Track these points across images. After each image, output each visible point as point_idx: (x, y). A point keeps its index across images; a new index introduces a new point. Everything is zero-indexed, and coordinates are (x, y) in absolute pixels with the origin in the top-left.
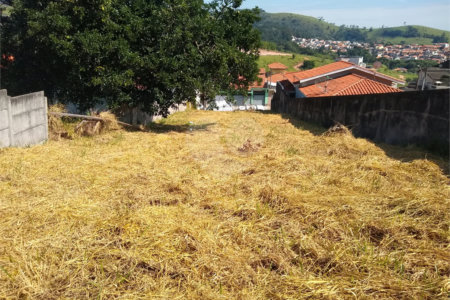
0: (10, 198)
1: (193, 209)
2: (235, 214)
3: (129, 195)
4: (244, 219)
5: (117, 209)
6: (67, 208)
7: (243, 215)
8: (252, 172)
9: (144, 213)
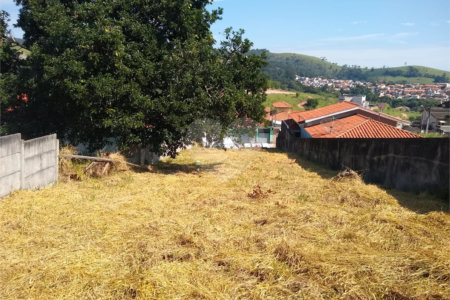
0: (21, 248)
1: (207, 265)
2: (252, 273)
3: (142, 248)
4: (262, 280)
5: (131, 265)
6: (79, 265)
7: (260, 275)
8: (265, 222)
9: (159, 272)
